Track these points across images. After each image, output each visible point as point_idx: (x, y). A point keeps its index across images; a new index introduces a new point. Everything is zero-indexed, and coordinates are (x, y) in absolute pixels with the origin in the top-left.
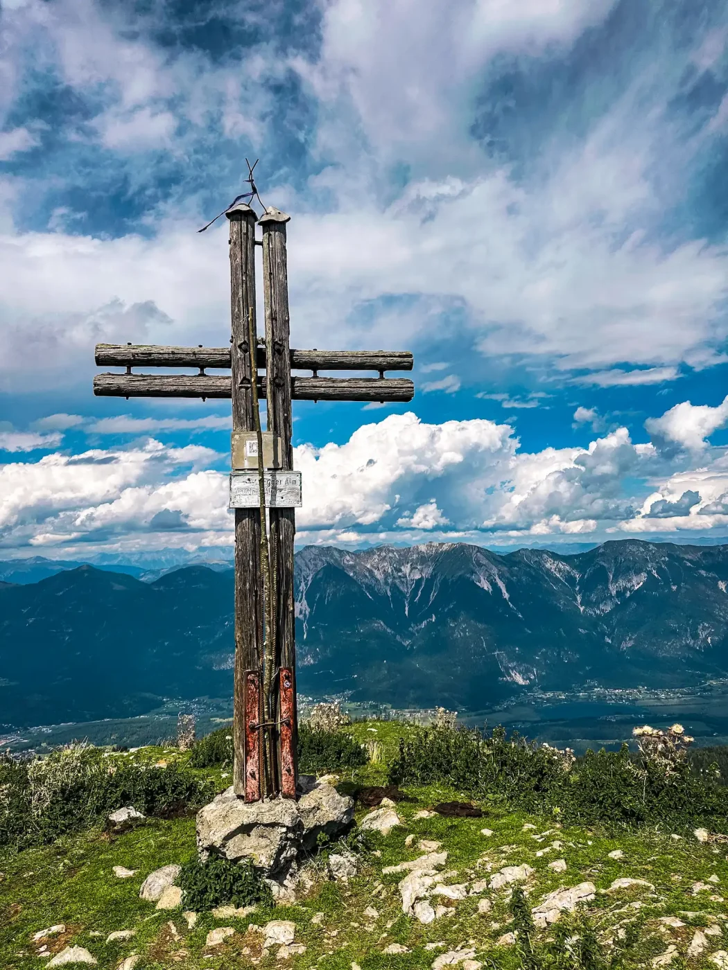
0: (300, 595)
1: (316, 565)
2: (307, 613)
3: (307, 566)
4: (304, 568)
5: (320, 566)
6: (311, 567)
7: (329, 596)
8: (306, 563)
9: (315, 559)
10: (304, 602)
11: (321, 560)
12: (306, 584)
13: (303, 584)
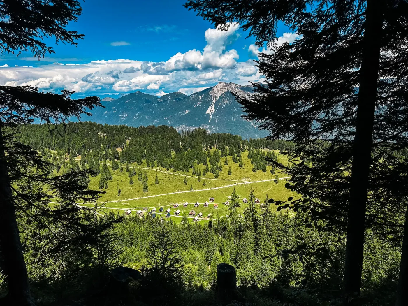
0: (212, 104)
1: (222, 91)
2: (213, 112)
3: (218, 91)
4: (217, 92)
5: (224, 91)
6: (220, 92)
7: (225, 104)
8: (218, 90)
9: (222, 88)
10: (213, 107)
11: (225, 89)
12: (216, 100)
13: (215, 99)
